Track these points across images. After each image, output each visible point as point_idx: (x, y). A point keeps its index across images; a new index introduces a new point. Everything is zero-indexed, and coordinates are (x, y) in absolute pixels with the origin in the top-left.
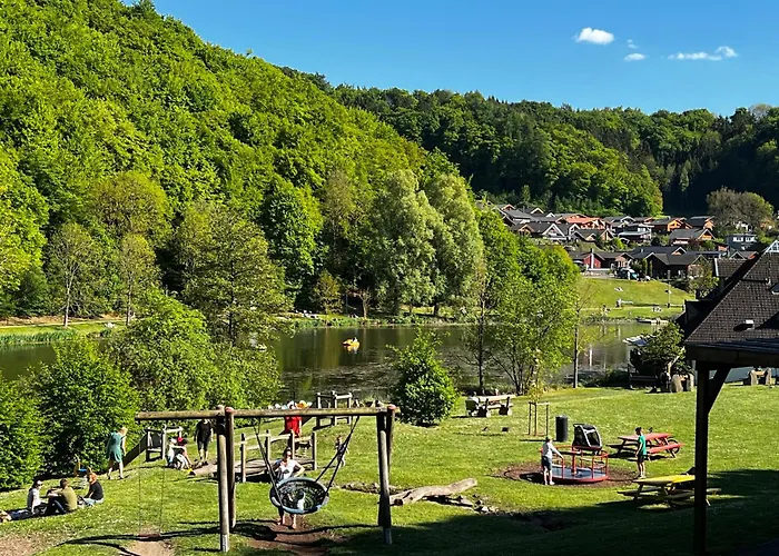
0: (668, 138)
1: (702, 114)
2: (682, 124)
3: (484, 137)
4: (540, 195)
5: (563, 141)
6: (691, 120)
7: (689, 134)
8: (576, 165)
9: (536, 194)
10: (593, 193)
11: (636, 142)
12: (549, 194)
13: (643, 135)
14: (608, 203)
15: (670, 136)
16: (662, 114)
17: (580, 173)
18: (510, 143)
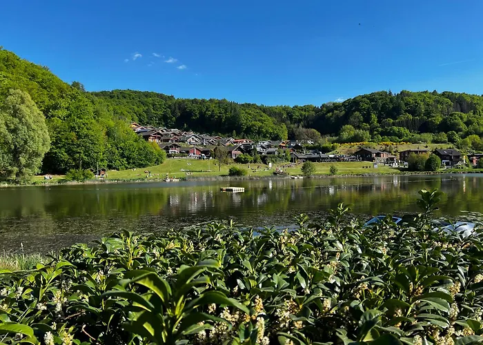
0: (297, 115)
1: (310, 106)
2: (302, 110)
3: (220, 113)
4: (240, 134)
5: (250, 114)
6: (305, 109)
7: (304, 113)
8: (253, 122)
9: (238, 134)
10: (259, 133)
11: (285, 116)
12: (243, 133)
13: (288, 114)
14: (265, 137)
15: (297, 114)
16: (296, 107)
17: (254, 125)
18: (229, 115)
